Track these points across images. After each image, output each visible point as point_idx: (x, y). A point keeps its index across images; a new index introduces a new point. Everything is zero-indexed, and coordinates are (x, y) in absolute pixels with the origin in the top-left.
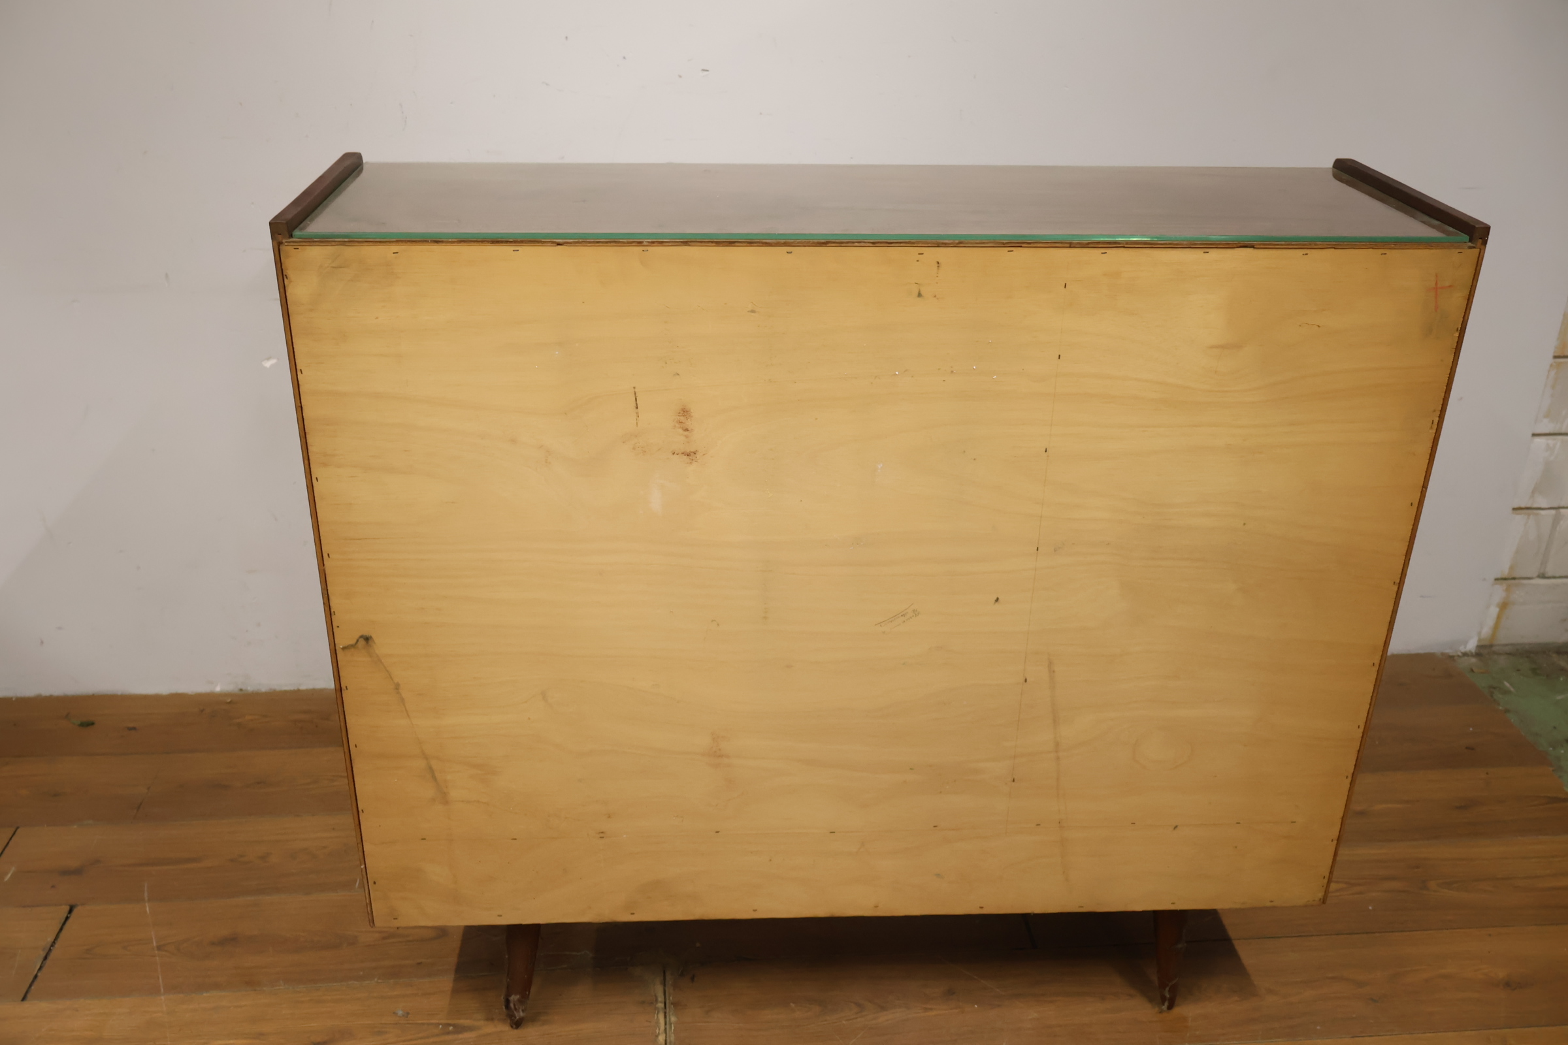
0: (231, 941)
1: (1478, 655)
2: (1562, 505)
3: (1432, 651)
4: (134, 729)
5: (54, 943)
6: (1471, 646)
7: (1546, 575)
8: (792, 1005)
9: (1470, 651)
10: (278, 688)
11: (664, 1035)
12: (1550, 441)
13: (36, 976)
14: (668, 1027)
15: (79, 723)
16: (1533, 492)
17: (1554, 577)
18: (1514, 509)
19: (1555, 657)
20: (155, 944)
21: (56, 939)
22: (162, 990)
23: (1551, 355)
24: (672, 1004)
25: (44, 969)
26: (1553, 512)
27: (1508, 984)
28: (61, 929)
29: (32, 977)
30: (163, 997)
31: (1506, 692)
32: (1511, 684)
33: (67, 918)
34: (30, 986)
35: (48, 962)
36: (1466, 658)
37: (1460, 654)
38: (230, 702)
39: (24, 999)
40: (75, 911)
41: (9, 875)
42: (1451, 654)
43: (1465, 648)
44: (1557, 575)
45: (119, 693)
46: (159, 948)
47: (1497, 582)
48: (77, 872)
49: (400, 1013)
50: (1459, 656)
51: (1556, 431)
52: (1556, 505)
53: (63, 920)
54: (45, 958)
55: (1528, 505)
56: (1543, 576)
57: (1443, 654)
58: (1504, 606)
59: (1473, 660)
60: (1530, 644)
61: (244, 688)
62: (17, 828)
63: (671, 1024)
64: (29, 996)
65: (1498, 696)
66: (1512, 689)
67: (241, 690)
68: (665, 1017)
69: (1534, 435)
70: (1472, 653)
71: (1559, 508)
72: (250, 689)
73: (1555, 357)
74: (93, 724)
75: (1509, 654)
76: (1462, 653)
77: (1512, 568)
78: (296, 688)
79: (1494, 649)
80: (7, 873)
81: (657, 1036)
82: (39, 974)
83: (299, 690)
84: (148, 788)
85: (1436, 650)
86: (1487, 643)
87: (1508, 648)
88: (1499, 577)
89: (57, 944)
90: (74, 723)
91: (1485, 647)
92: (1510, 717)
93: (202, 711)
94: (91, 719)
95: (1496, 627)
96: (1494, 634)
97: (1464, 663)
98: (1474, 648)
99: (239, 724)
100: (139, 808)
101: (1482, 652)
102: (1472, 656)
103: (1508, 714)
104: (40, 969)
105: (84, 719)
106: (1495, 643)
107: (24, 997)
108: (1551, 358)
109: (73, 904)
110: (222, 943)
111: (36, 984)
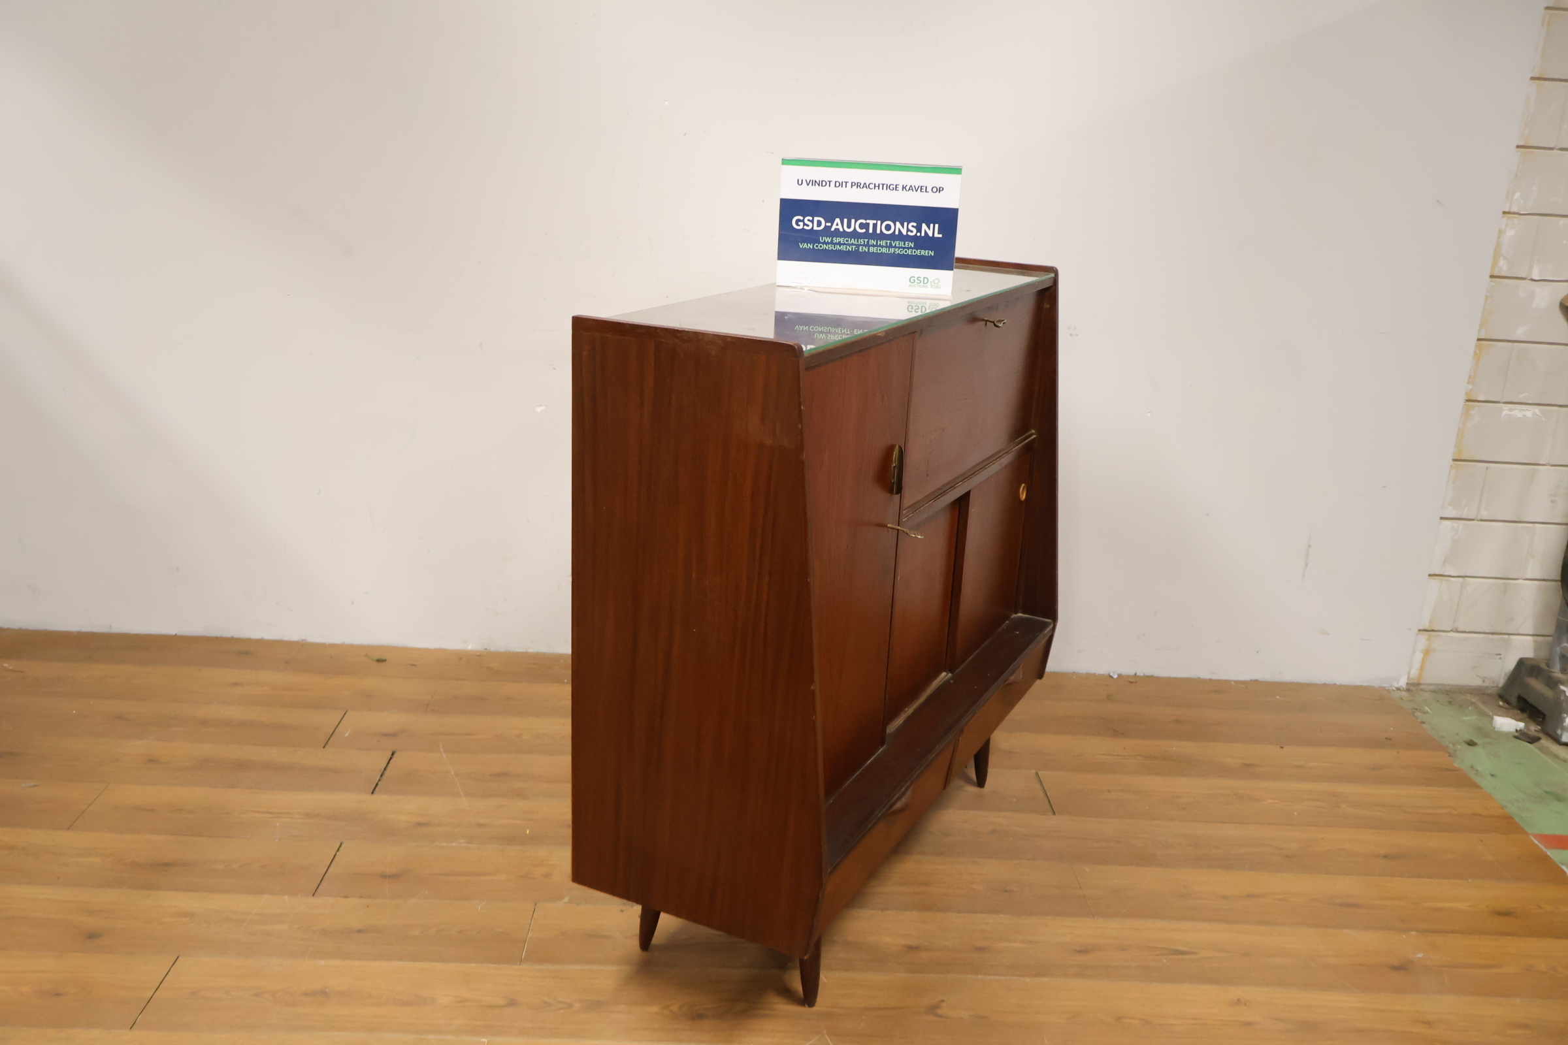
0: (504, 775)
1: (1408, 690)
2: (1468, 574)
3: (1372, 685)
4: (416, 665)
5: (385, 769)
6: (1402, 682)
7: (1461, 630)
9: (1401, 687)
10: (513, 650)
12: (1455, 524)
13: (377, 784)
15: (376, 658)
16: (1444, 562)
17: (1465, 632)
18: (1430, 575)
19: (1468, 697)
20: (453, 773)
21: (387, 766)
22: (462, 795)
23: (1451, 458)
25: (382, 781)
26: (1461, 579)
27: (1385, 857)
28: (388, 763)
29: (375, 784)
30: (463, 798)
31: (1425, 713)
32: (1430, 709)
33: (391, 758)
34: (375, 788)
35: (384, 777)
36: (1399, 692)
37: (1395, 689)
40: (395, 755)
41: (348, 734)
42: (1387, 689)
43: (1398, 684)
44: (1467, 631)
45: (400, 646)
46: (456, 775)
47: (1419, 632)
48: (394, 735)
50: (1393, 690)
51: (1458, 517)
52: (1462, 574)
53: (389, 759)
55: (1441, 573)
56: (1457, 631)
57: (1380, 687)
58: (1427, 652)
59: (1404, 693)
60: (1449, 685)
61: (488, 648)
62: (347, 711)
64: (375, 792)
65: (1418, 714)
66: (1430, 711)
67: (486, 649)
69: (1442, 518)
70: (1404, 689)
71: (1465, 577)
72: (492, 649)
73: (1455, 460)
74: (385, 661)
75: (1434, 692)
76: (1396, 688)
77: (1431, 622)
79: (1421, 687)
80: (346, 732)
82: (379, 783)
83: (526, 653)
84: (432, 697)
85: (1375, 684)
86: (1415, 681)
87: (1431, 688)
88: (1421, 628)
89: (388, 769)
90: (373, 660)
91: (1413, 684)
92: (1425, 726)
93: (461, 659)
94: (384, 658)
95: (1422, 669)
96: (1420, 675)
97: (1397, 695)
98: (1405, 684)
99: (488, 668)
100: (427, 706)
101: (1411, 688)
102: (1404, 691)
103: (1423, 725)
104: (379, 780)
105: (379, 658)
106: (1421, 682)
107: (373, 793)
108: (1451, 461)
109: (394, 750)
110: (498, 775)
111: (379, 787)
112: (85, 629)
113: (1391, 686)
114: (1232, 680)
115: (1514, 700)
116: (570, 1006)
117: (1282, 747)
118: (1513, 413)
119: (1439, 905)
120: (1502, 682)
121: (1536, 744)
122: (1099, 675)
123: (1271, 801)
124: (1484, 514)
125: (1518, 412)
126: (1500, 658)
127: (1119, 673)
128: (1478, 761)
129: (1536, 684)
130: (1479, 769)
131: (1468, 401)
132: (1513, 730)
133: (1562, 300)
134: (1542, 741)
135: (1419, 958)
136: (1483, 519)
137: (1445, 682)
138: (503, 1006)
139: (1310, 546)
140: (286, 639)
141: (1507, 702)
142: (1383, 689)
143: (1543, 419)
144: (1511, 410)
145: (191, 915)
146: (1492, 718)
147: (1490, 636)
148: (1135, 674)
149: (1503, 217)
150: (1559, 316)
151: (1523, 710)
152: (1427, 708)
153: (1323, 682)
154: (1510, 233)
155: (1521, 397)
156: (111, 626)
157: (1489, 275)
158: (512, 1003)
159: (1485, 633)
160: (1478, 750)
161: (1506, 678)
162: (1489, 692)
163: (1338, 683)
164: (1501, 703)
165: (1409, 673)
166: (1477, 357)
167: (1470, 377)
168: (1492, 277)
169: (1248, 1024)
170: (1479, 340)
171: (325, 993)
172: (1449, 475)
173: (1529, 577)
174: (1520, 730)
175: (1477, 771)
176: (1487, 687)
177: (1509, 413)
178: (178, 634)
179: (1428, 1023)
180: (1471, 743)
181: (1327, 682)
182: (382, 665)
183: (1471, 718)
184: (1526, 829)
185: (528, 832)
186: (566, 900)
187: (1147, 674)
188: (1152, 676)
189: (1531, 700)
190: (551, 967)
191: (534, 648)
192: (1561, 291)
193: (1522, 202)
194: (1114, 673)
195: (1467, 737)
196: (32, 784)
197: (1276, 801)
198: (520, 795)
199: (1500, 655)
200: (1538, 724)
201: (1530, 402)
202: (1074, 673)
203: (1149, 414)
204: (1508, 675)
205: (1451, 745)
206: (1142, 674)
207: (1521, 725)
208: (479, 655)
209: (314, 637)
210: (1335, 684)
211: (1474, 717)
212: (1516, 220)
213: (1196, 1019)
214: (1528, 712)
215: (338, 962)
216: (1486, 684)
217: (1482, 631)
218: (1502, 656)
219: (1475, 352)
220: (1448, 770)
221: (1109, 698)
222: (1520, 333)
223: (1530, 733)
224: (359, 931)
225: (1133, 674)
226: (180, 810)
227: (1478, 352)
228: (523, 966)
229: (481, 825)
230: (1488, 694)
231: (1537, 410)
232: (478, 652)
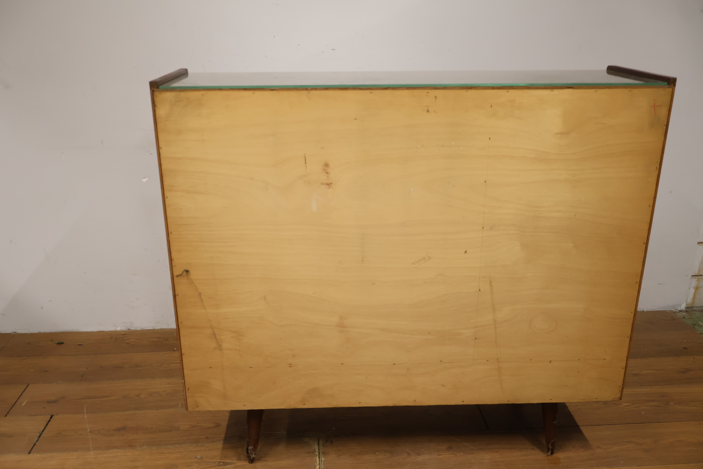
0: (122, 429)
1: (686, 311)
3: (665, 310)
4: (81, 345)
5: (43, 430)
6: (683, 307)
8: (377, 453)
10: (145, 329)
11: (319, 465)
13: (35, 444)
14: (320, 462)
15: (57, 343)
18: (698, 243)
20: (88, 430)
21: (45, 428)
22: (91, 449)
24: (322, 453)
25: (39, 441)
28: (47, 425)
29: (33, 445)
30: (92, 452)
31: (701, 326)
33: (50, 421)
34: (32, 448)
35: (41, 437)
36: (681, 313)
38: (124, 334)
39: (29, 453)
40: (53, 417)
41: (24, 403)
42: (674, 311)
43: (680, 308)
45: (75, 331)
46: (90, 432)
47: (693, 277)
48: (55, 402)
49: (199, 457)
50: (677, 312)
53: (48, 422)
54: (39, 437)
57: (670, 311)
58: (697, 288)
59: (685, 313)
62: (29, 385)
63: (322, 461)
64: (32, 452)
65: (696, 327)
67: (129, 329)
68: (319, 458)
70: (684, 310)
72: (133, 329)
74: (63, 343)
75: (701, 311)
76: (679, 310)
77: (699, 271)
78: (153, 328)
79: (694, 308)
81: (316, 466)
82: (36, 443)
83: (154, 329)
84: (87, 369)
85: (667, 309)
86: (690, 306)
87: (699, 308)
88: (694, 275)
89: (45, 431)
90: (55, 343)
91: (689, 308)
93: (112, 337)
94: (63, 341)
95: (694, 298)
96: (693, 302)
97: (680, 315)
98: (685, 308)
99: (128, 343)
100: (83, 376)
101: (688, 310)
103: (702, 335)
104: (37, 441)
105: (60, 341)
106: (694, 306)
109: (52, 414)
110: (119, 430)
111: (35, 447)
113: (676, 310)
140: (3, 332)
142: (672, 311)
165: (686, 301)
182: (60, 346)
191: (158, 327)
197: (628, 404)
209: (21, 330)
210: (644, 311)
232: (122, 331)
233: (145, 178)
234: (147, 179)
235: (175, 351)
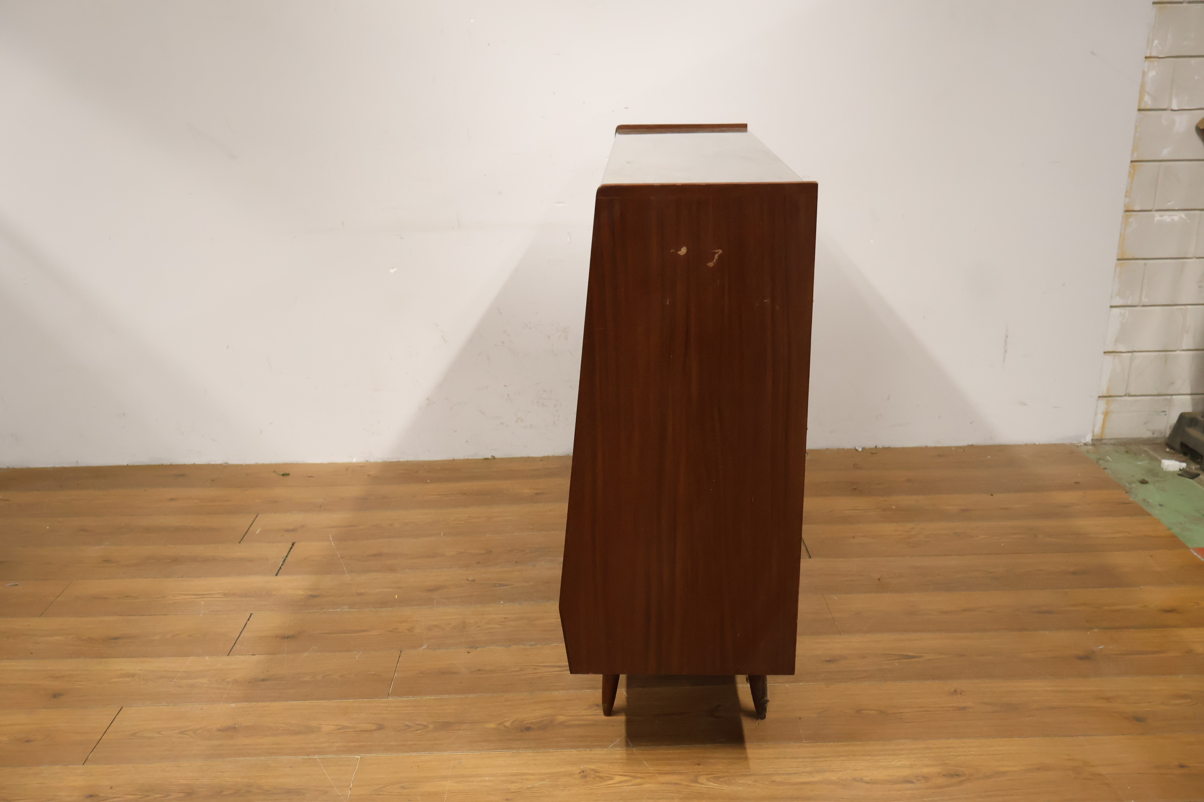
0: (378, 555)
1: (1093, 445)
2: (1135, 349)
3: (1064, 442)
4: (312, 476)
5: (287, 557)
6: (1088, 439)
7: (1132, 394)
9: (1088, 442)
12: (1122, 310)
15: (282, 473)
16: (1115, 342)
17: (1135, 396)
18: (1105, 353)
19: (1142, 447)
20: (339, 556)
21: (288, 554)
23: (1115, 258)
25: (284, 566)
26: (1130, 354)
27: (1074, 573)
28: (289, 551)
29: (279, 568)
30: (347, 575)
31: (1107, 461)
32: (1111, 458)
33: (291, 548)
34: (278, 571)
35: (286, 561)
36: (1086, 446)
37: (1082, 445)
40: (295, 545)
42: (1076, 445)
43: (1085, 440)
44: (1138, 395)
45: (301, 462)
46: (342, 557)
47: (1099, 398)
48: (294, 530)
49: (470, 579)
50: (1081, 446)
51: (1125, 304)
52: (1131, 350)
55: (1114, 350)
56: (1130, 396)
57: (1070, 444)
58: (1106, 414)
59: (1090, 447)
60: (1126, 438)
61: (369, 460)
62: (258, 515)
64: (278, 574)
65: (1101, 462)
66: (1111, 460)
67: (367, 461)
69: (1111, 307)
70: (1090, 444)
71: (1132, 352)
72: (372, 460)
73: (1119, 260)
74: (289, 475)
75: (1114, 444)
76: (1083, 443)
77: (1108, 390)
78: (397, 460)
79: (1104, 441)
80: (257, 531)
82: (282, 567)
83: (399, 462)
84: (324, 499)
85: (1067, 442)
86: (1099, 438)
87: (1112, 441)
88: (1101, 395)
89: (289, 557)
90: (279, 474)
91: (1097, 440)
92: (1106, 471)
93: (347, 470)
94: (288, 473)
95: (1103, 427)
96: (1102, 432)
97: (1084, 449)
98: (1091, 440)
99: (368, 475)
100: (320, 507)
101: (1096, 443)
102: (1090, 445)
103: (1105, 470)
104: (282, 565)
105: (284, 472)
106: (1103, 438)
107: (276, 575)
108: (1116, 260)
109: (294, 541)
110: (374, 555)
111: (281, 570)
112: (57, 465)
113: (1080, 442)
114: (952, 447)
115: (1177, 446)
116: (426, 727)
117: (992, 495)
118: (1164, 218)
119: (1118, 608)
120: (1168, 433)
121: (1196, 479)
122: (847, 449)
123: (983, 537)
124: (1145, 301)
125: (1167, 217)
126: (1166, 414)
127: (863, 447)
128: (1150, 495)
129: (1194, 432)
130: (1150, 501)
131: (1127, 211)
132: (1177, 469)
133: (1197, 124)
134: (1200, 476)
135: (1101, 649)
136: (1145, 304)
137: (1122, 436)
138: (375, 730)
139: (1007, 336)
140: (213, 463)
141: (1172, 448)
142: (1073, 444)
143: (1188, 221)
144: (1162, 216)
145: (133, 675)
146: (1160, 462)
147: (1157, 398)
148: (876, 447)
149: (1145, 61)
150: (1196, 139)
151: (1185, 454)
152: (1108, 457)
153: (1025, 443)
154: (1152, 74)
155: (1169, 205)
156: (77, 462)
157: (1136, 108)
158: (380, 727)
159: (1151, 395)
160: (1150, 487)
161: (1171, 429)
162: (1158, 441)
163: (1037, 443)
164: (1168, 450)
165: (1093, 432)
166: (1132, 176)
167: (1127, 192)
168: (1139, 110)
169: (964, 708)
170: (1132, 162)
171: (235, 728)
172: (1115, 272)
173: (1185, 347)
174: (1183, 469)
175: (1148, 502)
176: (1156, 438)
177: (1159, 218)
178: (129, 465)
179: (1108, 699)
180: (1144, 482)
181: (1028, 443)
182: (286, 478)
183: (1143, 463)
184: (1189, 545)
185: (396, 597)
186: (425, 647)
187: (885, 446)
188: (889, 448)
189: (1190, 446)
190: (411, 698)
191: (403, 458)
192: (1198, 116)
193: (1160, 47)
194: (859, 447)
195: (1141, 477)
196: (13, 584)
197: (987, 536)
198: (391, 569)
199: (1165, 411)
200: (1198, 463)
201: (1176, 208)
202: (827, 449)
203: (872, 241)
204: (1173, 427)
205: (1128, 484)
206: (881, 447)
207: (1184, 465)
208: (362, 466)
209: (234, 460)
210: (1035, 444)
211: (1146, 462)
212: (1156, 62)
213: (921, 707)
214: (1189, 455)
215: (245, 704)
216: (1156, 435)
217: (1149, 394)
218: (1167, 413)
219: (1130, 172)
220: (1126, 503)
221: (856, 466)
222: (1165, 153)
223: (1191, 471)
224: (263, 680)
225: (873, 446)
226: (127, 597)
227: (1132, 171)
228: (390, 699)
229: (360, 594)
230: (1157, 444)
231: (1183, 215)
232: (361, 463)
233: (393, 268)
234: (395, 269)
235: (429, 483)
